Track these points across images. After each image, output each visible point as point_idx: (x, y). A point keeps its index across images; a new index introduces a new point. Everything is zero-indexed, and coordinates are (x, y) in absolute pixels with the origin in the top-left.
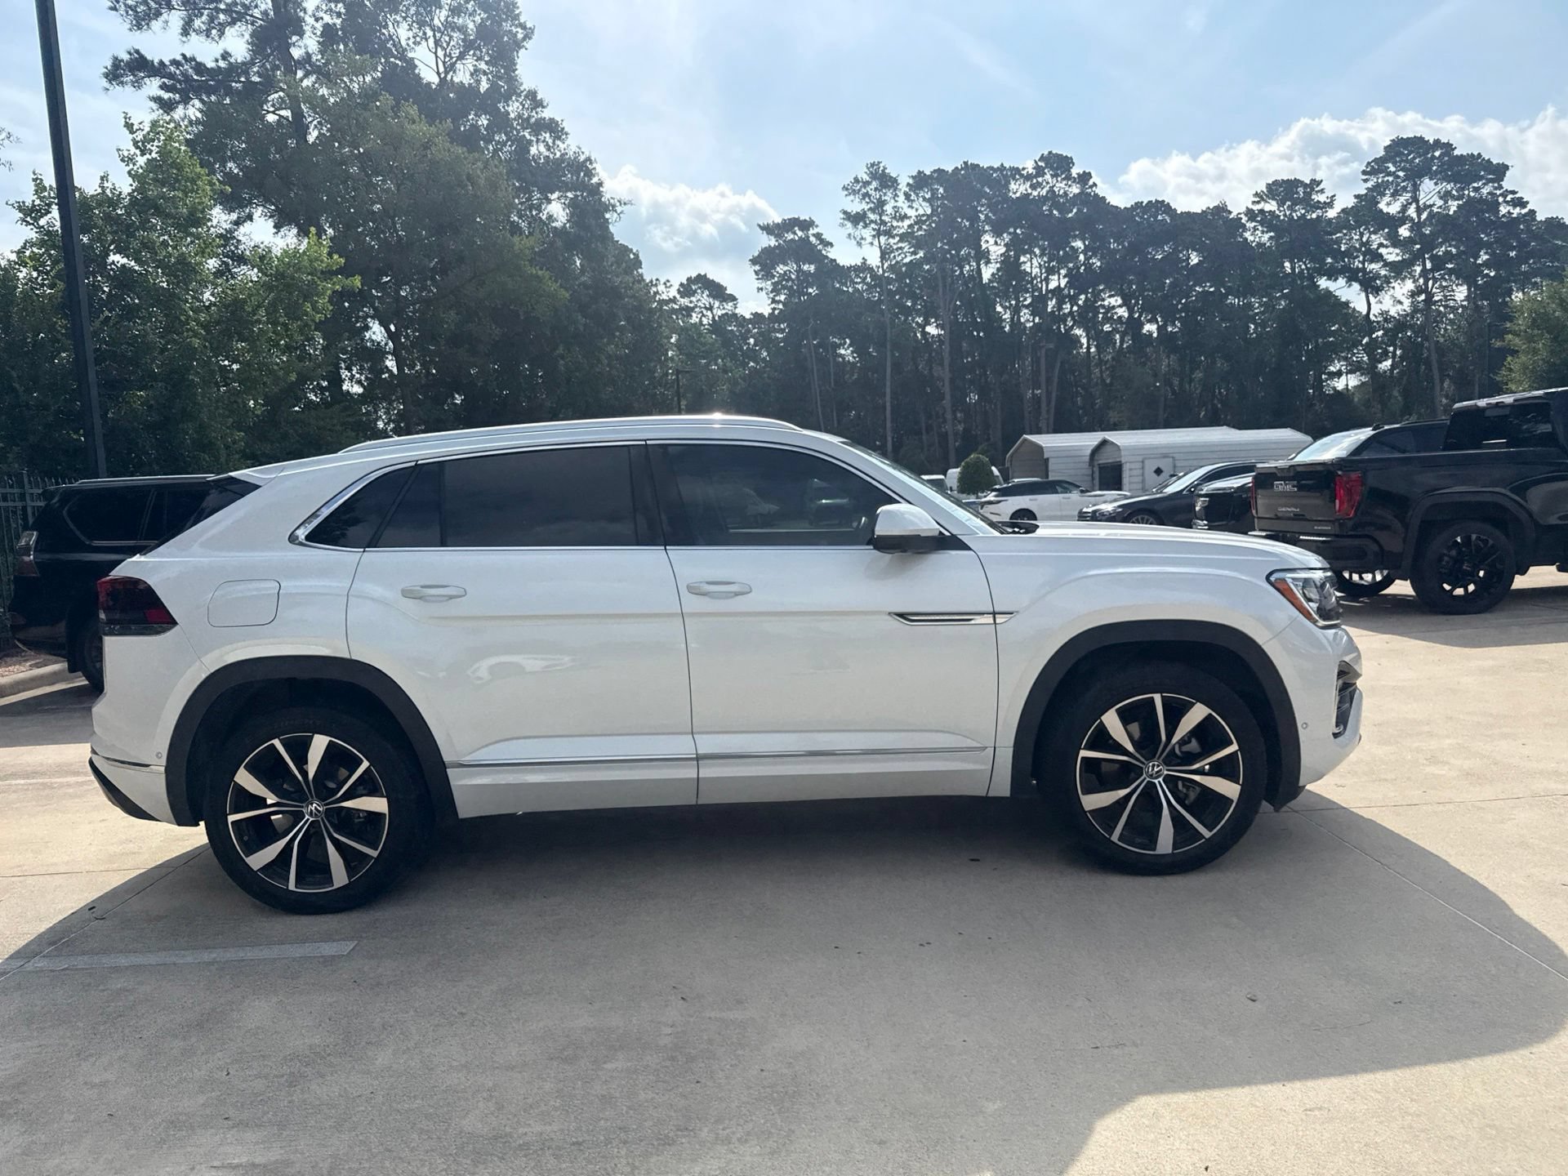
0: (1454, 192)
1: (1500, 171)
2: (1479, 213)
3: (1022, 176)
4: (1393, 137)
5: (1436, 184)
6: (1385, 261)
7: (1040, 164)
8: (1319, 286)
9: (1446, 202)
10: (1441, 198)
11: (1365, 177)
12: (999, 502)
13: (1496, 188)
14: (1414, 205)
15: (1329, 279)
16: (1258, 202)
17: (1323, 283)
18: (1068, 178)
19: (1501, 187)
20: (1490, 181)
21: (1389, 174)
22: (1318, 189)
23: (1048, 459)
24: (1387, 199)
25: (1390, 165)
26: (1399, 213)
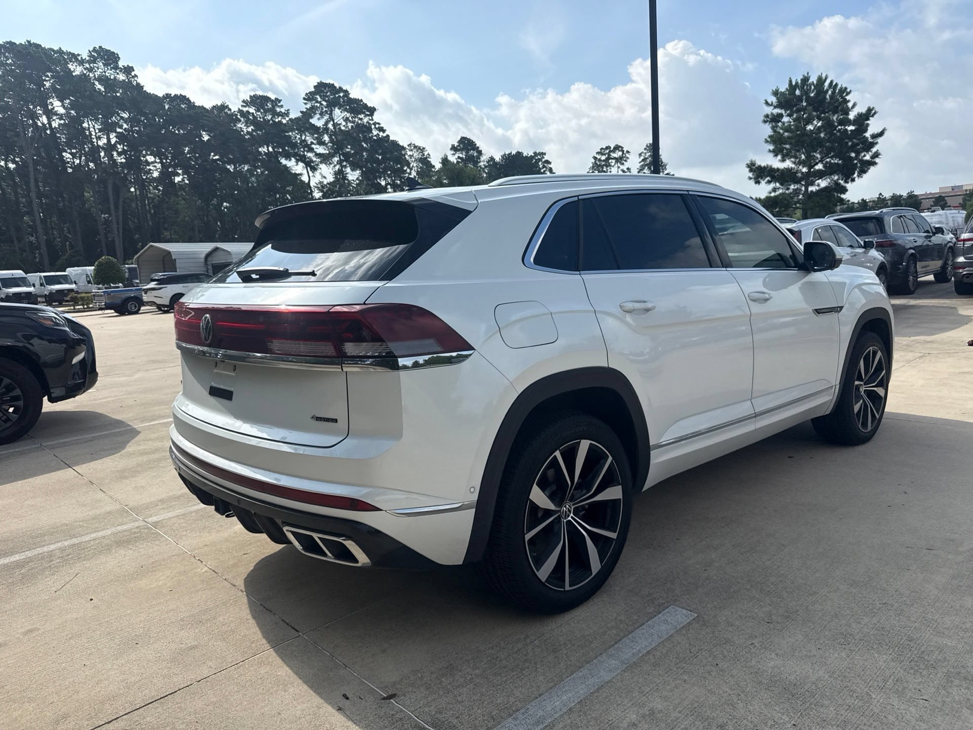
0: (350, 119)
1: (372, 111)
2: (363, 132)
3: (77, 60)
4: (319, 81)
5: (341, 112)
6: (315, 152)
7: (93, 53)
8: (281, 163)
9: (347, 123)
10: (344, 121)
11: (305, 102)
12: (160, 289)
13: (370, 120)
14: (332, 123)
15: (286, 159)
16: (245, 106)
17: (283, 161)
18: (116, 68)
19: (372, 120)
20: (368, 115)
21: (317, 102)
22: (279, 104)
23: (175, 259)
24: (318, 116)
25: (318, 97)
26: (323, 125)
